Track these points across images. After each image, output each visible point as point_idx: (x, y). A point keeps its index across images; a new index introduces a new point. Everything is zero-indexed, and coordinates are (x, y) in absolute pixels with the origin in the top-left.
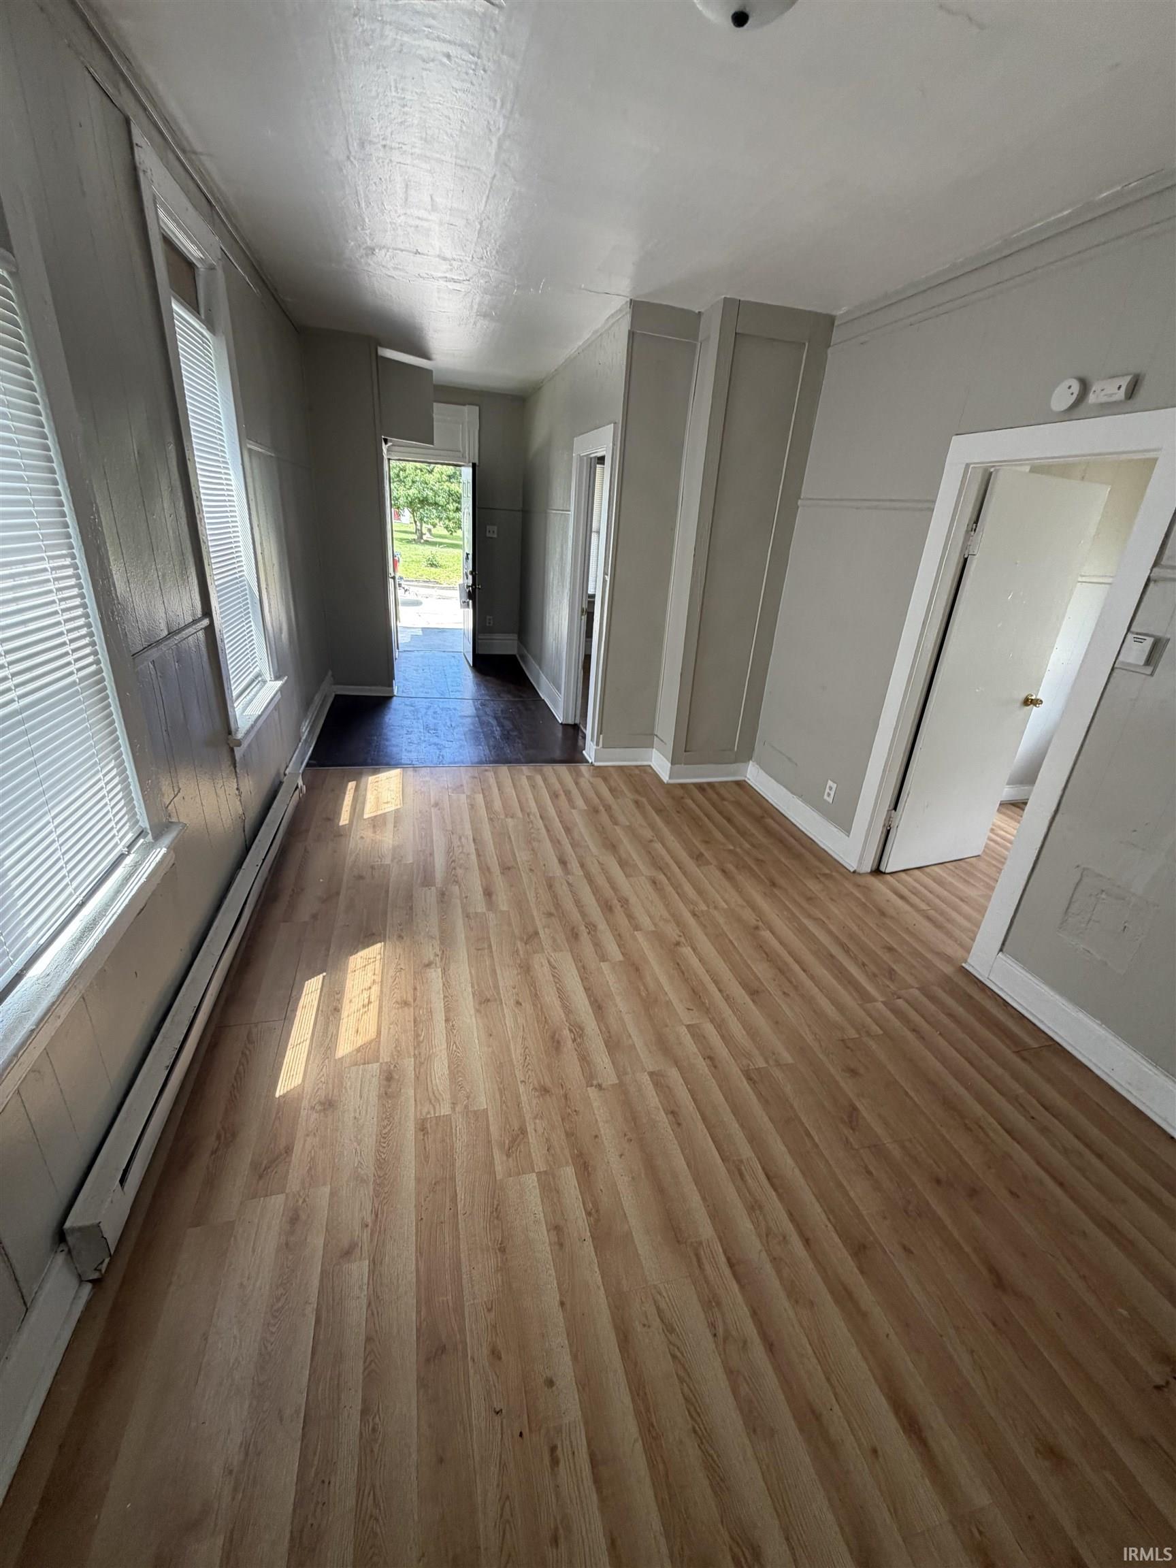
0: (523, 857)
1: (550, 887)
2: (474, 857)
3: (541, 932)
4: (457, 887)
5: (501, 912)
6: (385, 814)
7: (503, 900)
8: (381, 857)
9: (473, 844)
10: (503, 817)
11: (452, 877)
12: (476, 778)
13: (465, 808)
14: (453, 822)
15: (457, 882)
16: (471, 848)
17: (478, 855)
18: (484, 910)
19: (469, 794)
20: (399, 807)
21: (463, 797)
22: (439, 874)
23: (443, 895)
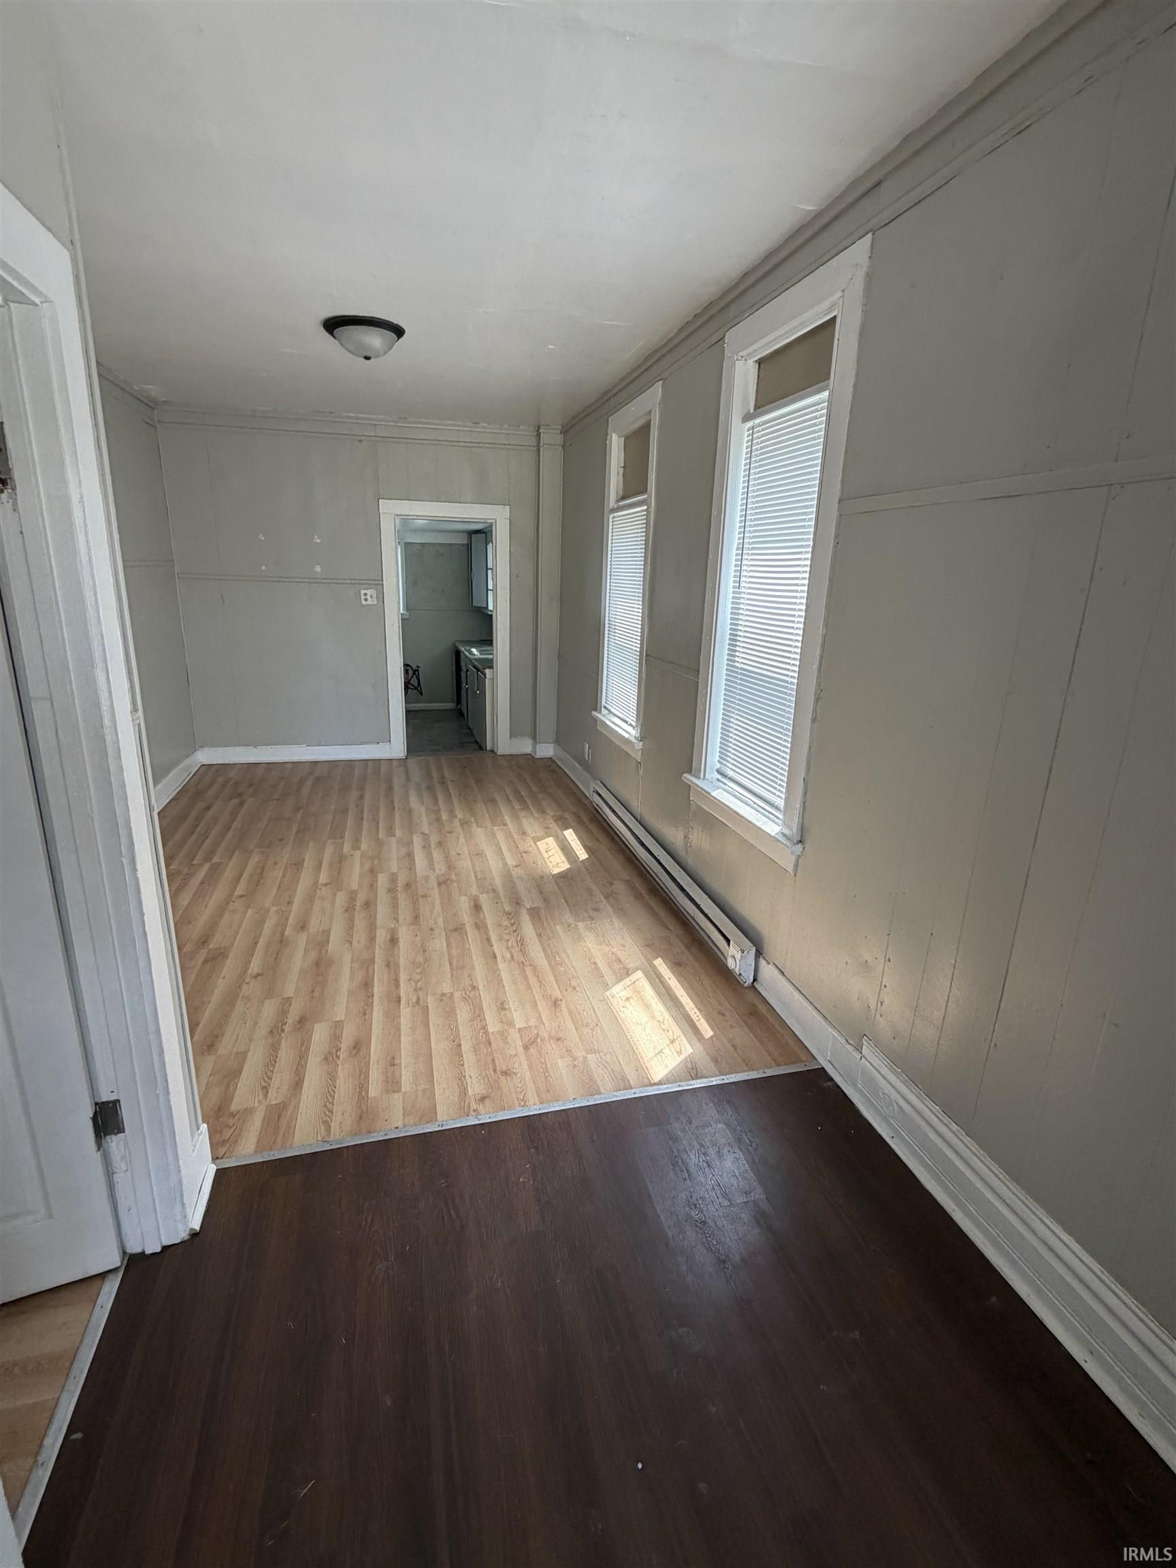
0: (438, 943)
1: (417, 917)
2: (494, 939)
3: (435, 885)
4: (506, 909)
5: (466, 895)
6: (620, 981)
7: (464, 903)
8: (589, 929)
9: (496, 951)
10: (457, 995)
11: (512, 917)
12: (505, 1073)
13: (512, 1004)
14: (526, 978)
15: (507, 914)
16: (497, 948)
17: (488, 940)
18: (481, 896)
19: (511, 1030)
20: (608, 993)
21: (519, 1023)
22: (526, 919)
23: (518, 903)
